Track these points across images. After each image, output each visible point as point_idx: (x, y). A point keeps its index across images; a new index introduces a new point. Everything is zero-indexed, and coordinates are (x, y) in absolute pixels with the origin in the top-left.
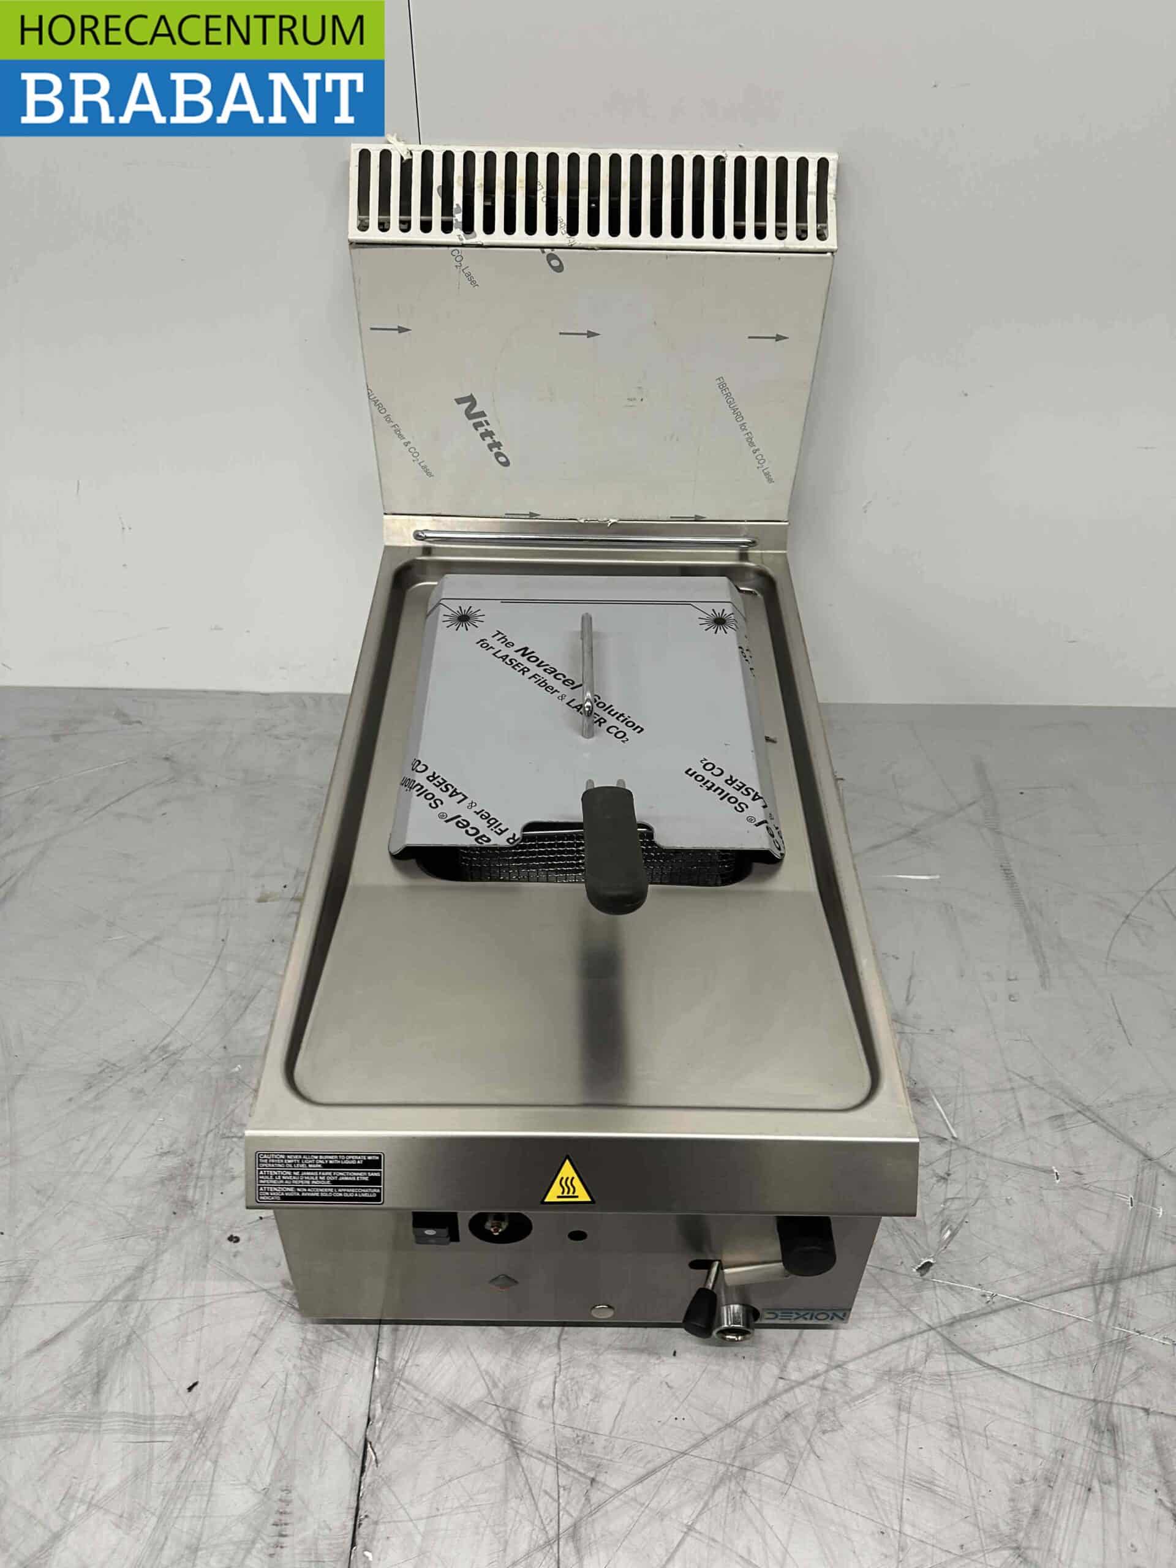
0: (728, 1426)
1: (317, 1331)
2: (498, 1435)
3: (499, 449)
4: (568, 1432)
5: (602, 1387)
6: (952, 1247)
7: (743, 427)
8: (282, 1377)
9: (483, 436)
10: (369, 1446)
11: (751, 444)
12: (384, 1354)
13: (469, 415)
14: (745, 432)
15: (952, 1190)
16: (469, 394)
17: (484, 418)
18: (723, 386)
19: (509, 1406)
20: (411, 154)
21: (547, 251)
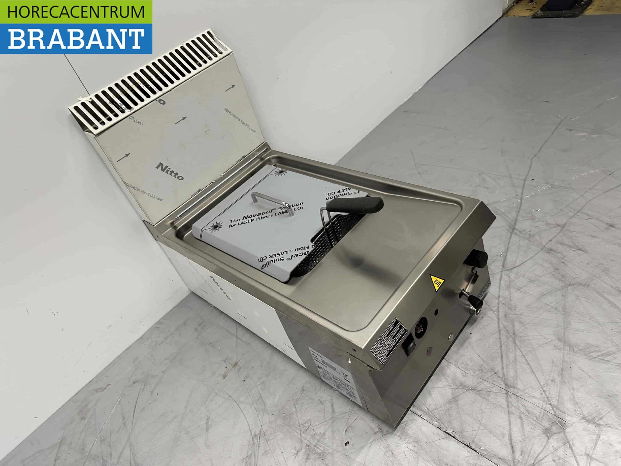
0: (500, 331)
2: (467, 393)
3: (178, 175)
4: (477, 373)
5: (469, 357)
7: (239, 120)
8: (406, 449)
9: (171, 174)
10: (447, 432)
11: (244, 123)
12: (419, 413)
13: (163, 170)
16: (159, 163)
17: (168, 168)
18: (227, 111)
19: (459, 385)
20: (91, 99)
21: (158, 99)
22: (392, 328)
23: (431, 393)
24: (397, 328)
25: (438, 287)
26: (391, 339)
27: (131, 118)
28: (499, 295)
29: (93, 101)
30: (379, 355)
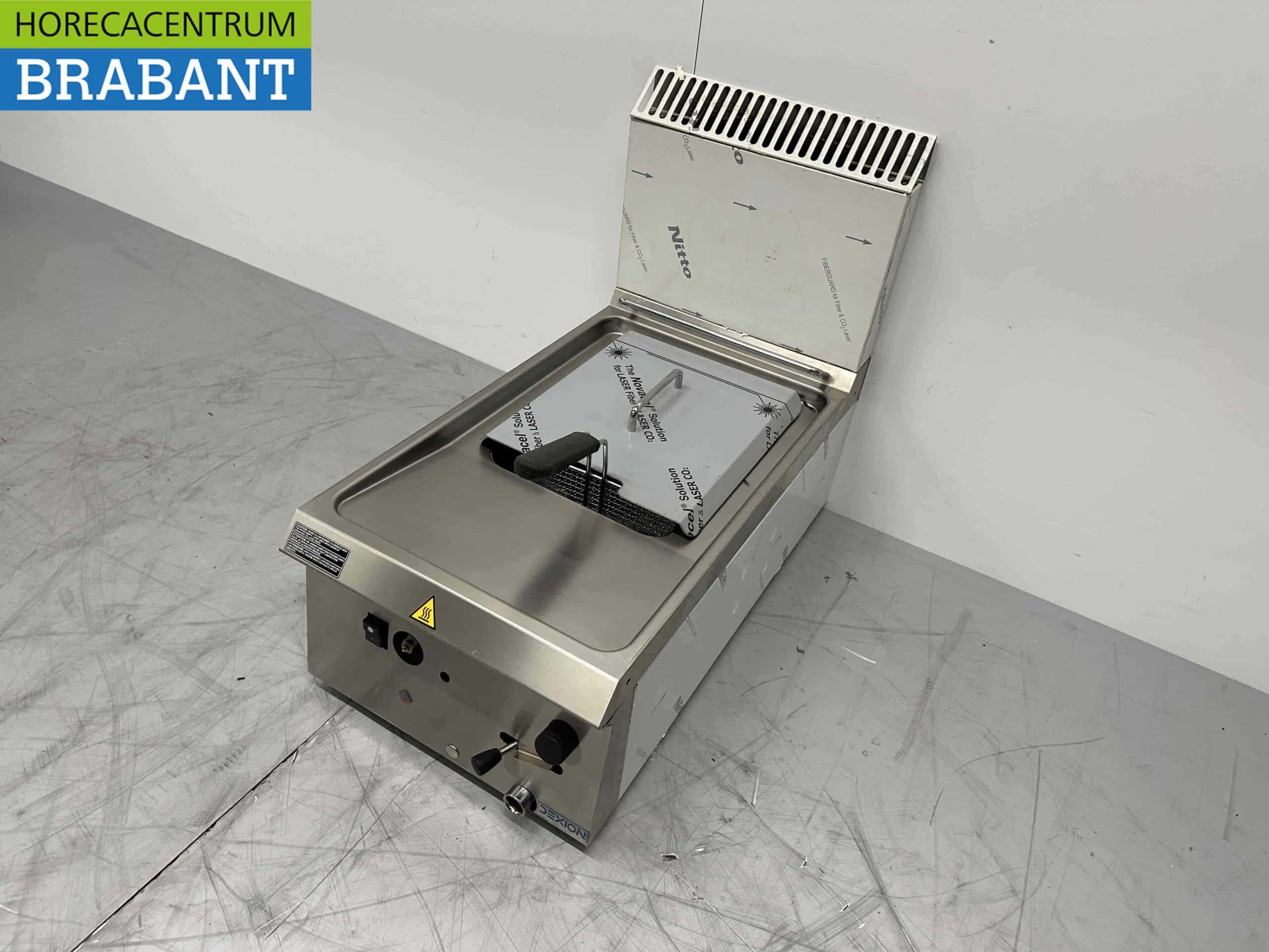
1: (315, 689)
2: (361, 788)
3: (687, 266)
4: (397, 808)
6: (697, 858)
7: (835, 297)
9: (679, 254)
10: (295, 754)
11: (839, 310)
12: (337, 718)
13: (674, 239)
14: (836, 300)
15: (727, 829)
16: (676, 226)
17: (682, 243)
18: (826, 265)
19: (377, 778)
21: (736, 149)
24: (338, 558)
25: (419, 617)
26: (319, 552)
27: (686, 138)
29: (683, 81)
30: (295, 537)
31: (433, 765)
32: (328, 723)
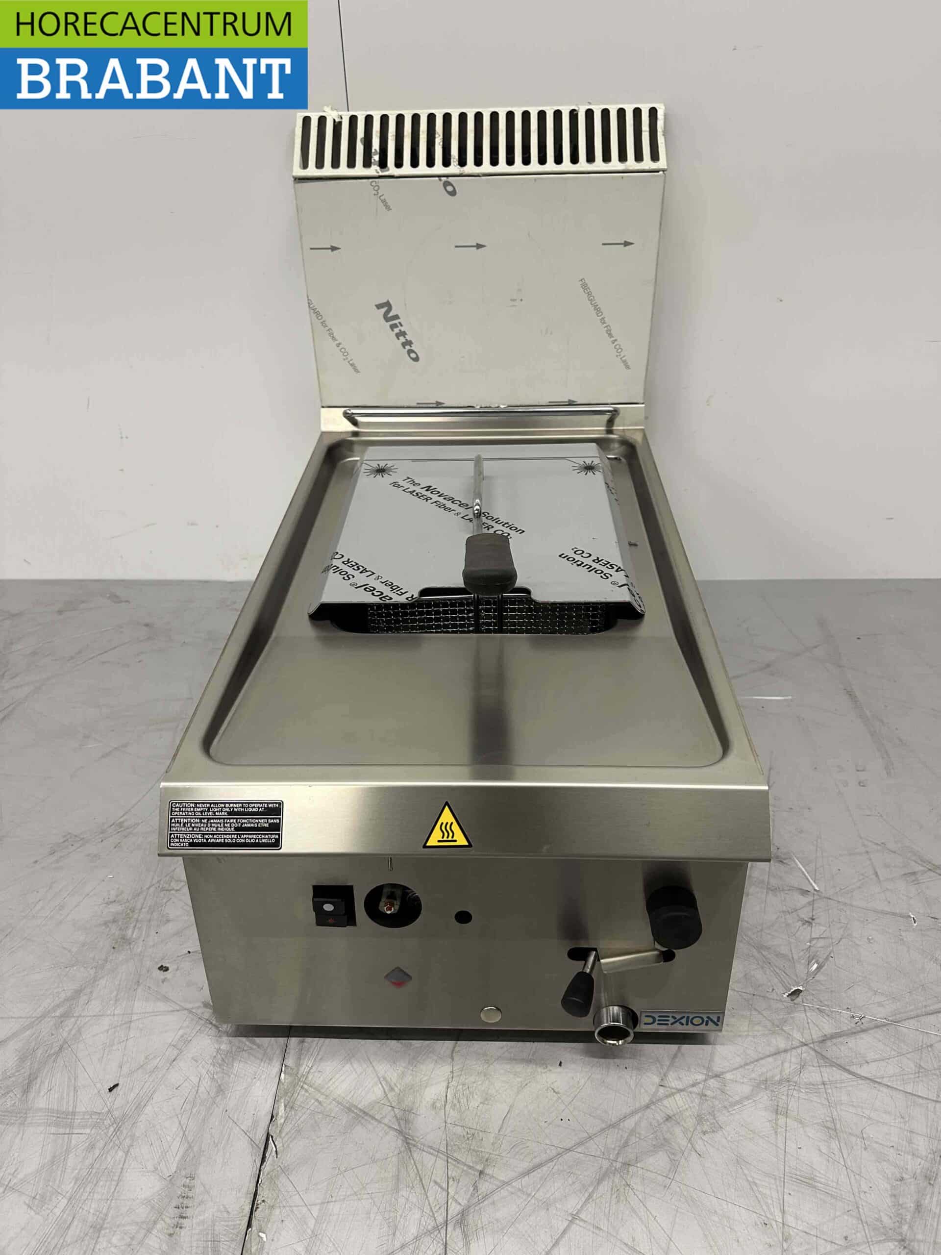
0: (613, 1126)
2: (392, 1133)
3: (411, 347)
4: (459, 1130)
5: (492, 1092)
6: (819, 977)
7: (603, 321)
8: (195, 1080)
9: (398, 336)
10: (271, 1139)
11: (610, 335)
12: (290, 1062)
13: (387, 318)
14: (605, 325)
15: (817, 931)
16: (385, 301)
17: (399, 320)
18: (585, 286)
19: (404, 1106)
20: (341, 118)
21: (444, 179)
22: (256, 810)
23: (352, 1060)
24: (266, 821)
25: (439, 841)
26: (231, 827)
27: (374, 184)
28: (723, 1073)
29: (340, 123)
30: (178, 825)
31: (457, 1049)
32: (283, 1075)
